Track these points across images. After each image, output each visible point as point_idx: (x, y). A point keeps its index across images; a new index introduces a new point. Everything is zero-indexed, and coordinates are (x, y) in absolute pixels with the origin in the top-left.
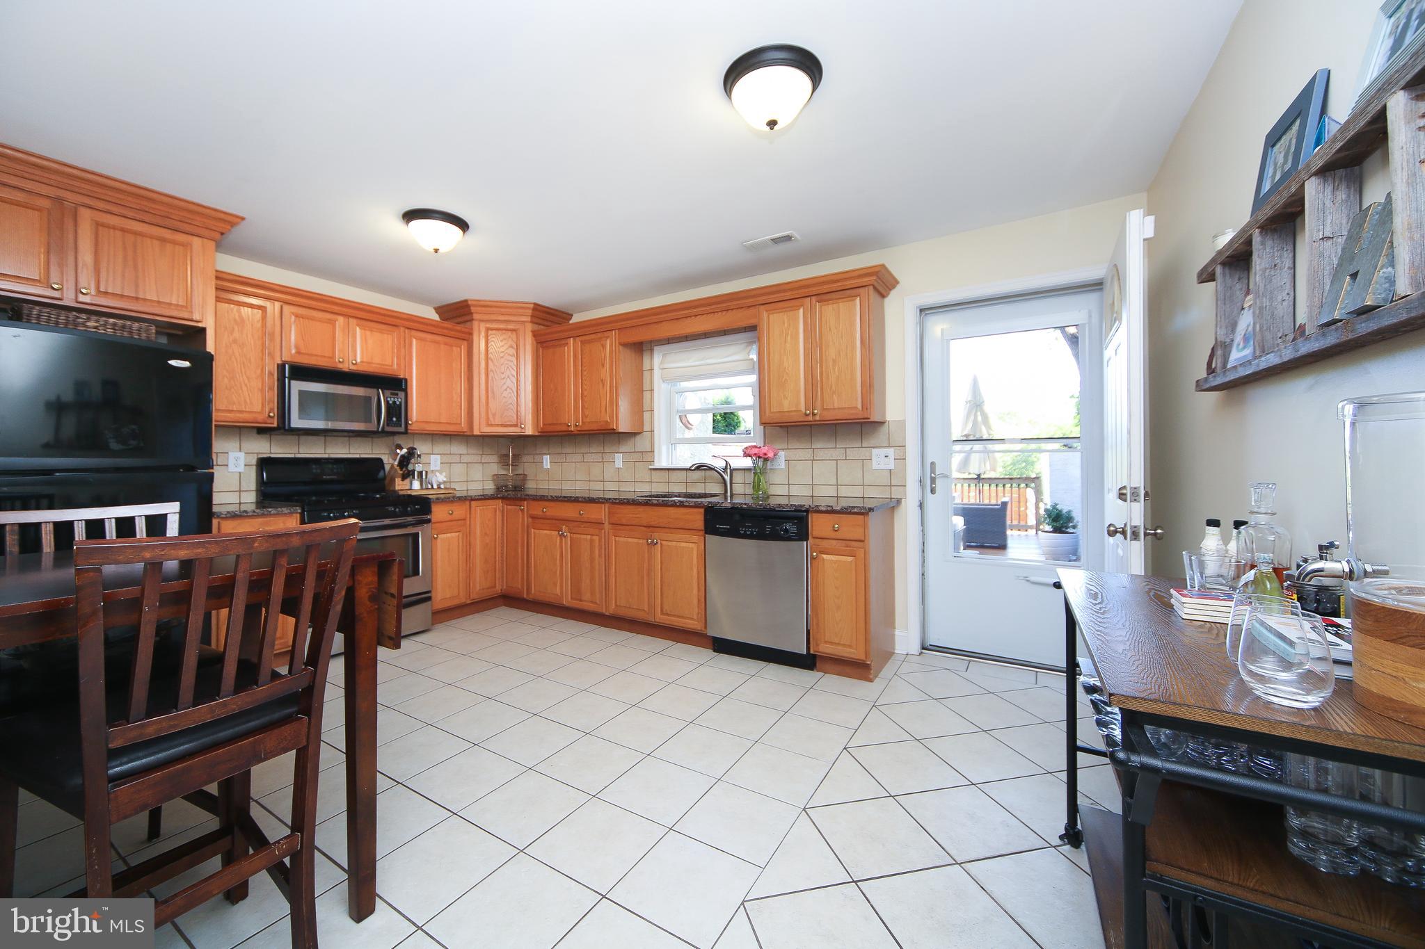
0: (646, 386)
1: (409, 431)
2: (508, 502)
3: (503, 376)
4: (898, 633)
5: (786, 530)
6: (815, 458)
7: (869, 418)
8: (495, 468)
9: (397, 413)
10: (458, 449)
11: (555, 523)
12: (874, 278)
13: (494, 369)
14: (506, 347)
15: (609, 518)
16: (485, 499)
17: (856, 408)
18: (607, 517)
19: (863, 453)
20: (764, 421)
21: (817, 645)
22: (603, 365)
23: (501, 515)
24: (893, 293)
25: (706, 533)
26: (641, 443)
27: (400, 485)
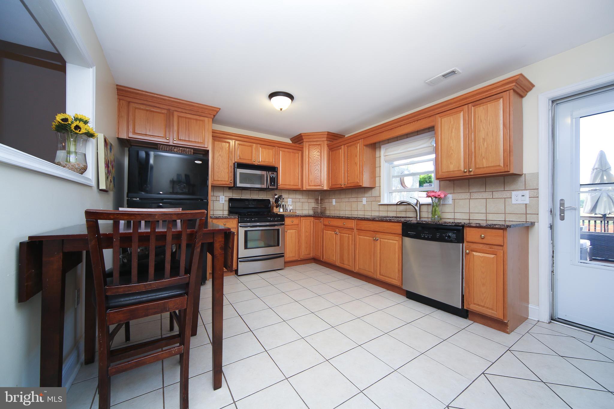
0: (377, 165)
1: (278, 188)
2: (316, 218)
3: (315, 165)
4: (531, 306)
5: (449, 237)
6: (471, 198)
7: (509, 172)
8: (313, 205)
9: (274, 181)
10: (298, 196)
11: (334, 228)
12: (514, 84)
13: (311, 162)
14: (316, 152)
15: (356, 226)
16: (306, 217)
17: (499, 166)
18: (355, 226)
19: (505, 194)
20: (438, 177)
21: (469, 304)
22: (356, 156)
23: (313, 223)
24: (530, 94)
25: (403, 236)
26: (374, 192)
27: (275, 210)
